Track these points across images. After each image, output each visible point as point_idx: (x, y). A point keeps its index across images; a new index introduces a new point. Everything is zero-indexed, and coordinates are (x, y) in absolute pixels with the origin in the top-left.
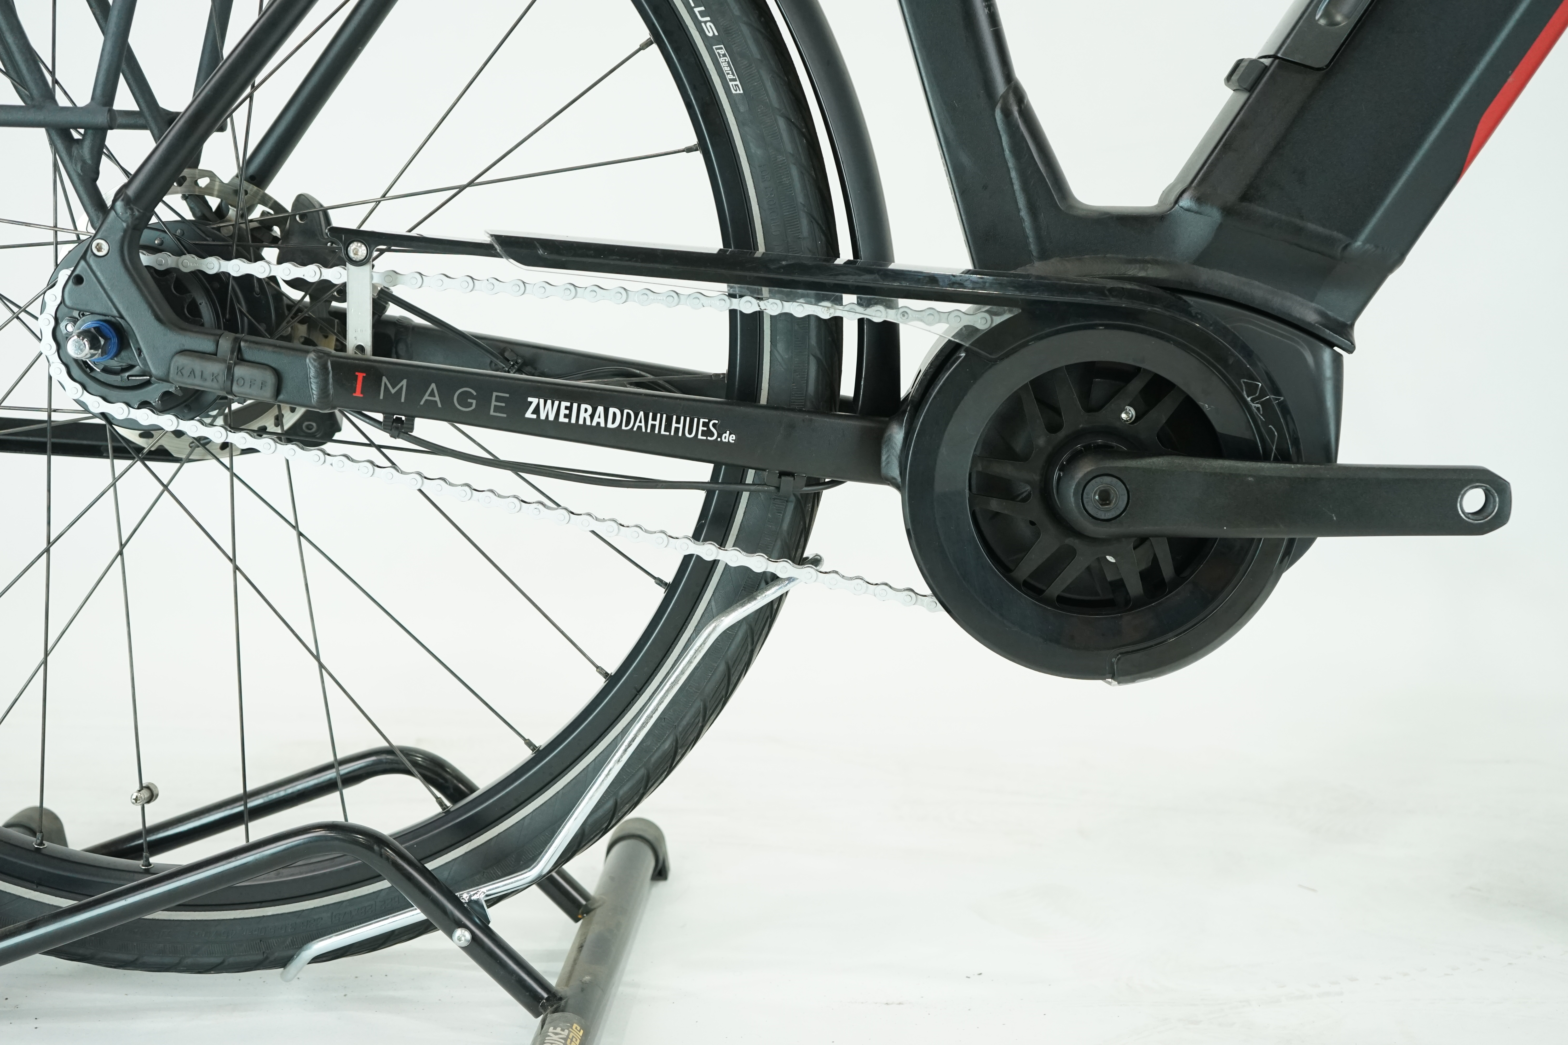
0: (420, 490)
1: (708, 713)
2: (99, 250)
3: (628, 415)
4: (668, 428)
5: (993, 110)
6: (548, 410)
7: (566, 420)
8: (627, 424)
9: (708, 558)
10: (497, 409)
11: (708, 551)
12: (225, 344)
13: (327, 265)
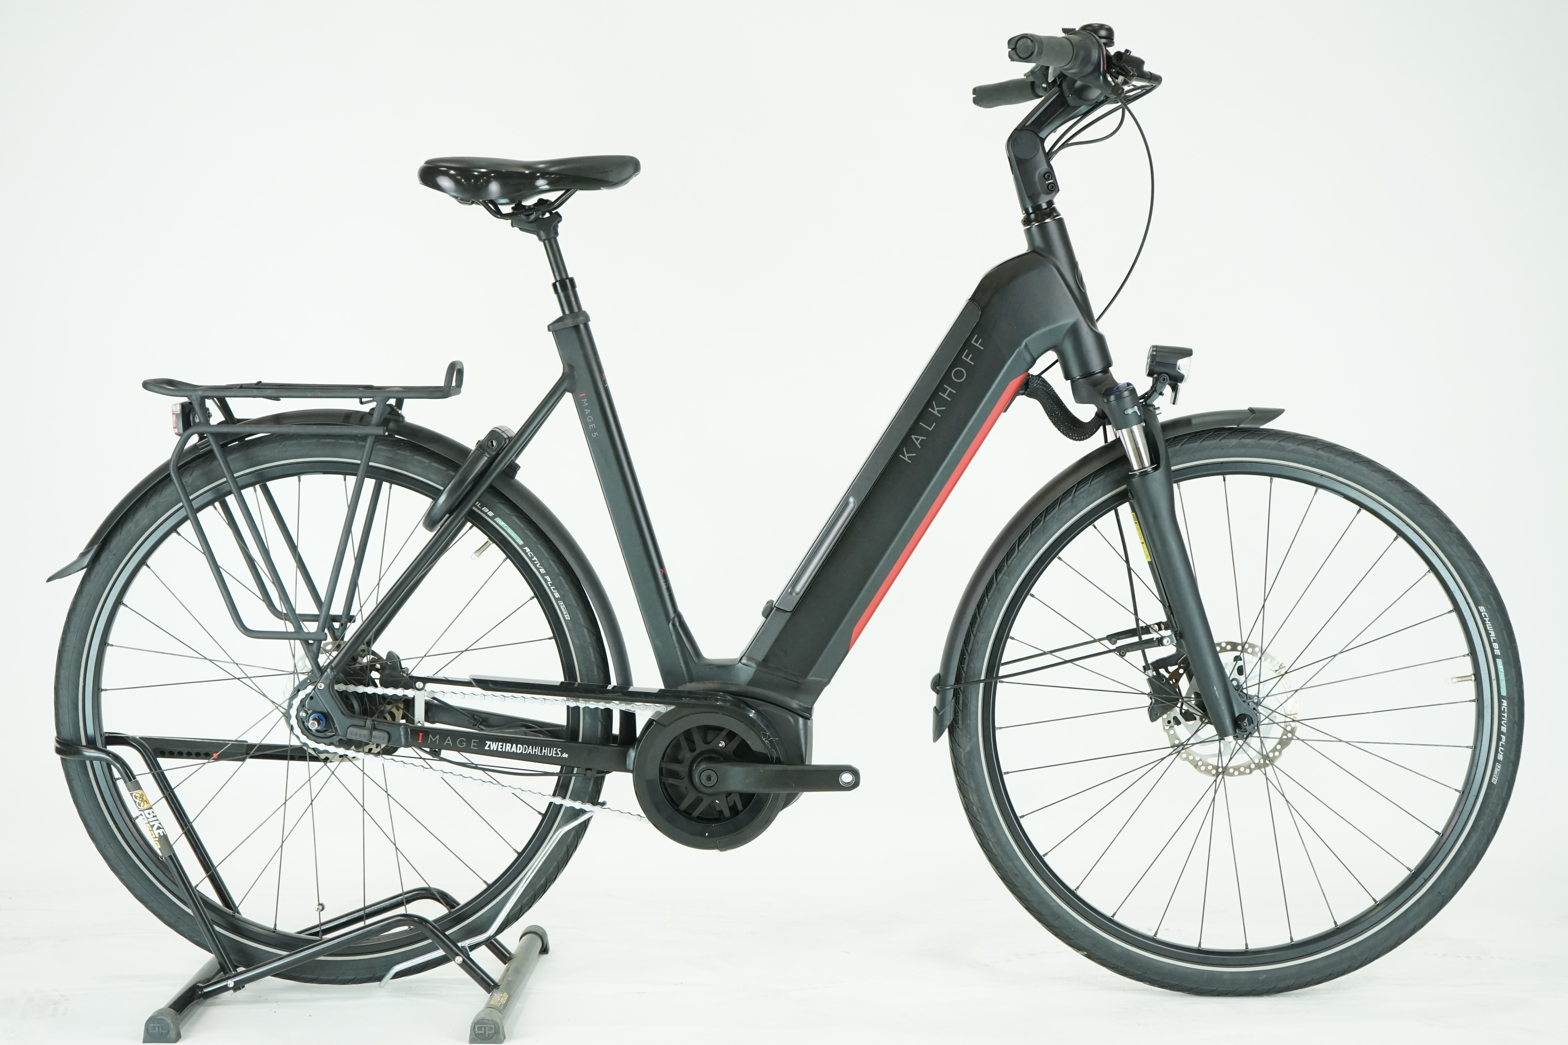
0: (442, 778)
1: (560, 868)
2: (320, 687)
3: (525, 747)
4: (541, 752)
5: (669, 625)
6: (494, 746)
7: (501, 750)
8: (525, 751)
9: (558, 803)
10: (474, 746)
11: (558, 801)
12: (369, 723)
13: (407, 688)
